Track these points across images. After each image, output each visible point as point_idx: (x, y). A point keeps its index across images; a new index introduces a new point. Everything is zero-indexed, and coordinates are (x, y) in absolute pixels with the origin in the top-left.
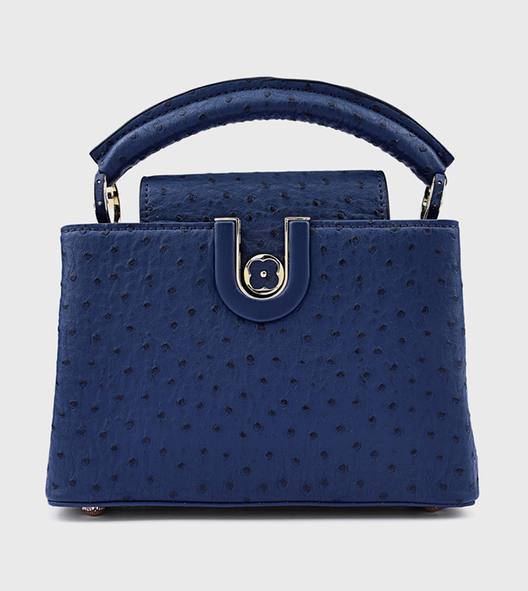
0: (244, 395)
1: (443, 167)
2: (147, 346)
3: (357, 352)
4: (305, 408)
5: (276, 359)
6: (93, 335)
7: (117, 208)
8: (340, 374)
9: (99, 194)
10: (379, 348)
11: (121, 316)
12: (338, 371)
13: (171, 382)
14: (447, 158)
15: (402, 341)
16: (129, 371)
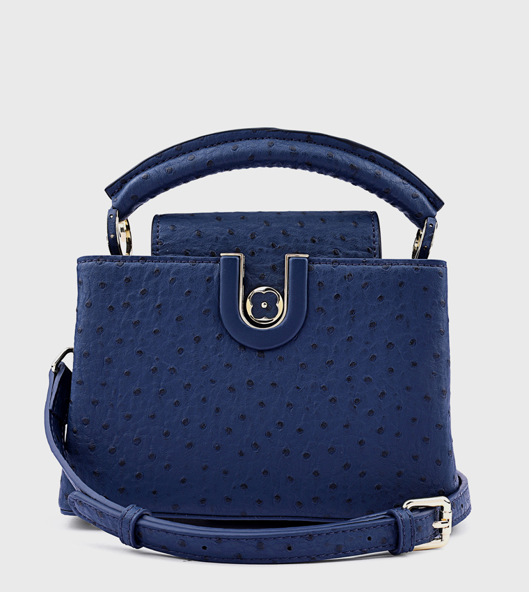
0: (243, 417)
1: (434, 212)
2: (155, 370)
3: (349, 379)
4: (300, 430)
5: (274, 384)
6: (106, 358)
7: (129, 242)
8: (333, 400)
9: (111, 228)
10: (370, 377)
11: (132, 341)
12: (331, 397)
13: (177, 404)
14: (437, 203)
15: (391, 370)
16: (138, 392)
